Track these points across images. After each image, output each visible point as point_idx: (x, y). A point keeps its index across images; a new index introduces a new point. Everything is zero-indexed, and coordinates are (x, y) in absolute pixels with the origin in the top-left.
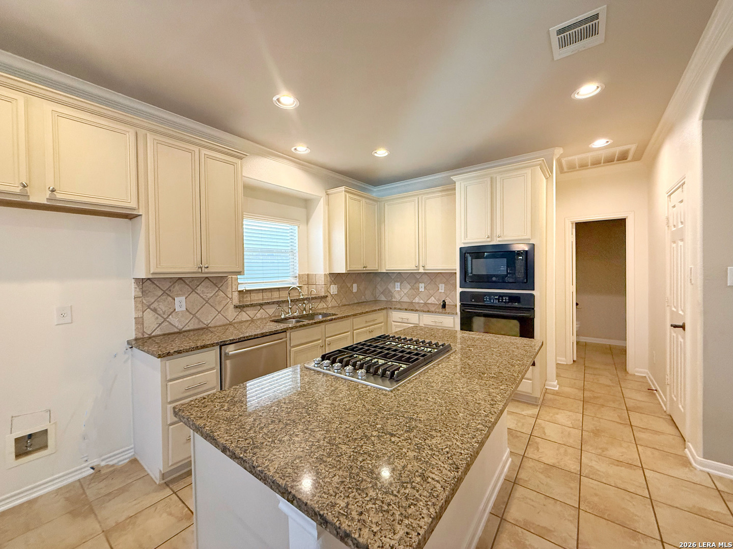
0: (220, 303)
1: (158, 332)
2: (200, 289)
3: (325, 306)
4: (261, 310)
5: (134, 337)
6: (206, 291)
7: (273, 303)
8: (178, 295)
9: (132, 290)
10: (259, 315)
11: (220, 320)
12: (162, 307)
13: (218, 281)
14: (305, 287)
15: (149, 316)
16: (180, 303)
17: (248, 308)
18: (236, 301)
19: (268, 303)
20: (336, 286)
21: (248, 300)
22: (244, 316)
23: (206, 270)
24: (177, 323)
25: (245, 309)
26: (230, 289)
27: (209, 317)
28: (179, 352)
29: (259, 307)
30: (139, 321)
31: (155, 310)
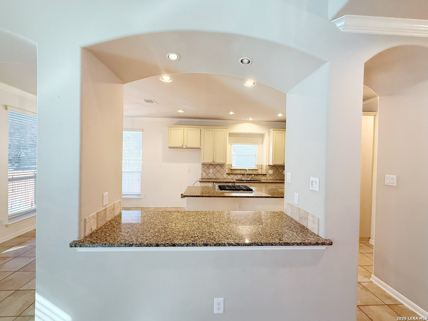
0: (222, 172)
1: (206, 178)
2: (216, 167)
3: (265, 178)
4: (236, 176)
5: (200, 178)
6: (218, 168)
7: (240, 174)
8: (211, 169)
9: (201, 166)
10: (235, 178)
11: (222, 177)
12: (207, 171)
13: (222, 165)
14: (260, 170)
15: (204, 173)
16: (211, 171)
17: (231, 175)
18: (227, 172)
19: (238, 174)
20: (272, 170)
21: (235, 172)
22: (229, 177)
23: (215, 162)
24: (211, 176)
25: (230, 175)
26: (225, 168)
27: (218, 176)
28: (203, 182)
29: (235, 175)
30: (202, 174)
31: (205, 172)
